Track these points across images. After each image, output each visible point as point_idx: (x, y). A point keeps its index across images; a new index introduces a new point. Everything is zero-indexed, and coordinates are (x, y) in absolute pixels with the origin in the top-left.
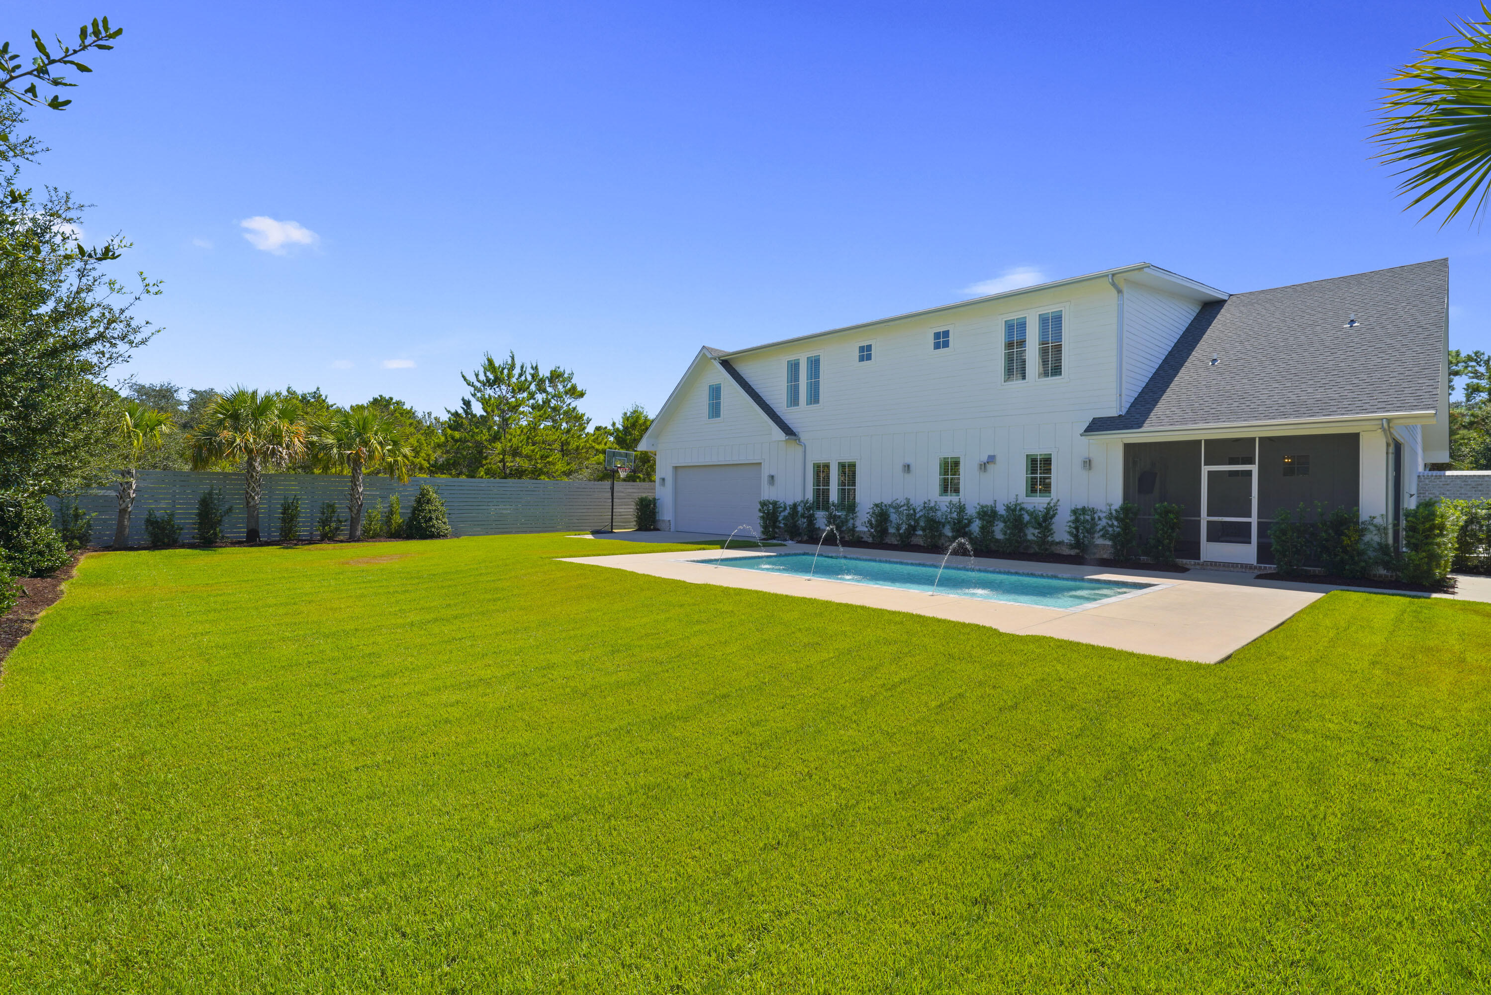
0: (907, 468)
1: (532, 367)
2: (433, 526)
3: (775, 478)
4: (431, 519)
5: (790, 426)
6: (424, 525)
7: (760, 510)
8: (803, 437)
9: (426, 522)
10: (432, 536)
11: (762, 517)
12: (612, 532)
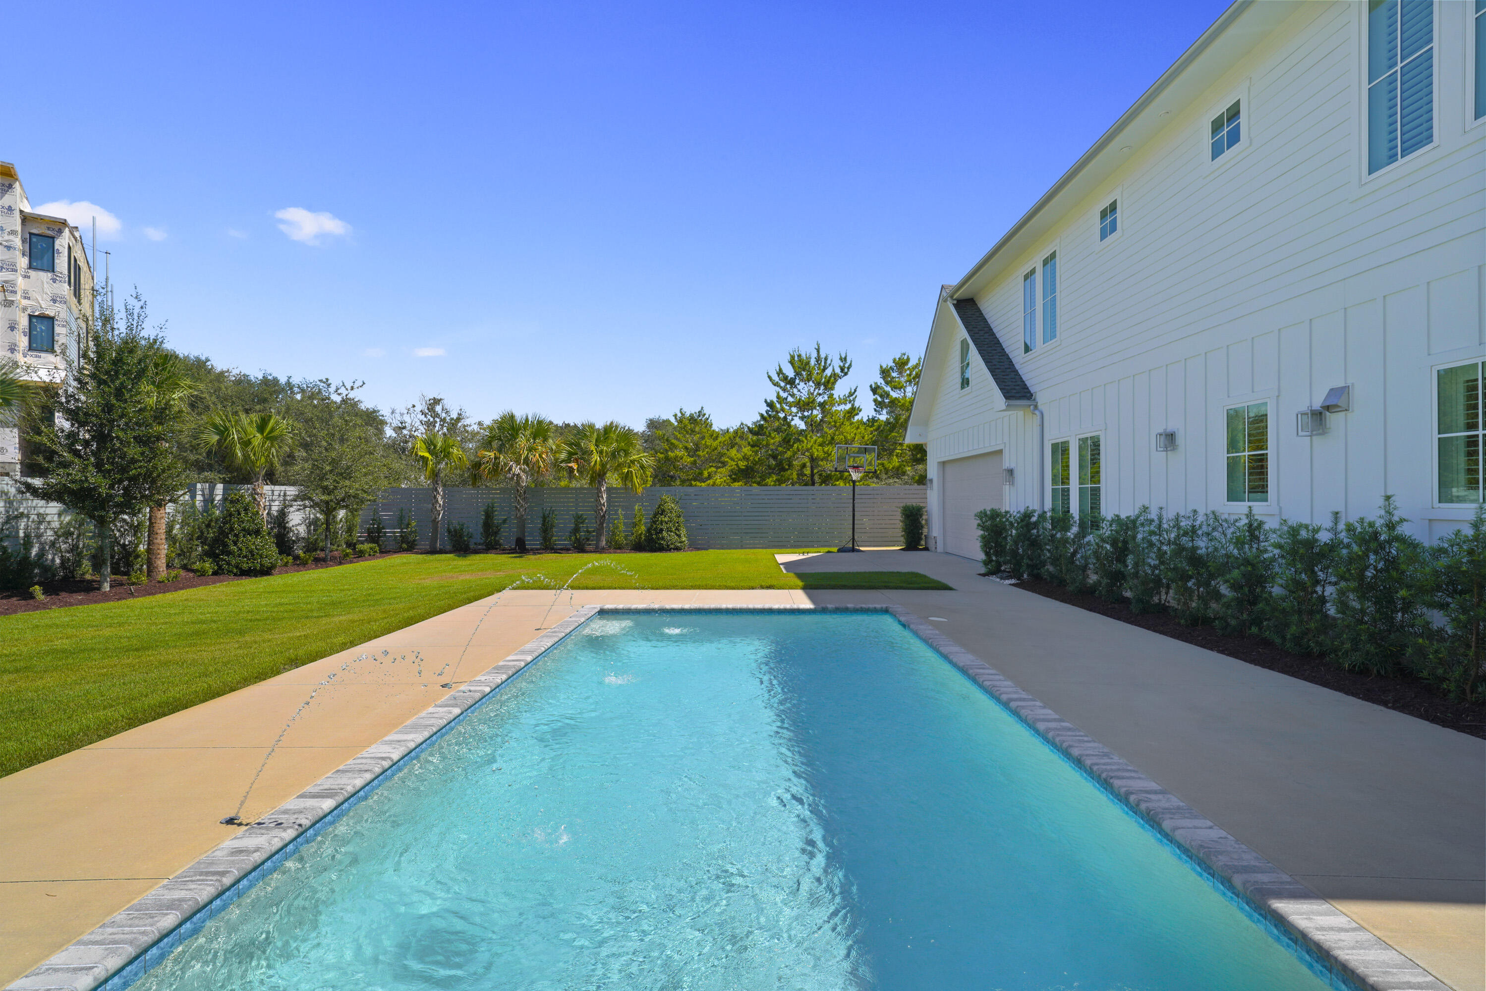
0: (1170, 439)
1: (841, 359)
2: (663, 539)
3: (1016, 473)
4: (662, 530)
5: (1028, 384)
6: (654, 536)
7: (979, 525)
8: (1042, 398)
9: (657, 534)
10: (661, 549)
11: (983, 537)
12: (853, 550)
